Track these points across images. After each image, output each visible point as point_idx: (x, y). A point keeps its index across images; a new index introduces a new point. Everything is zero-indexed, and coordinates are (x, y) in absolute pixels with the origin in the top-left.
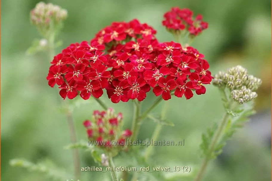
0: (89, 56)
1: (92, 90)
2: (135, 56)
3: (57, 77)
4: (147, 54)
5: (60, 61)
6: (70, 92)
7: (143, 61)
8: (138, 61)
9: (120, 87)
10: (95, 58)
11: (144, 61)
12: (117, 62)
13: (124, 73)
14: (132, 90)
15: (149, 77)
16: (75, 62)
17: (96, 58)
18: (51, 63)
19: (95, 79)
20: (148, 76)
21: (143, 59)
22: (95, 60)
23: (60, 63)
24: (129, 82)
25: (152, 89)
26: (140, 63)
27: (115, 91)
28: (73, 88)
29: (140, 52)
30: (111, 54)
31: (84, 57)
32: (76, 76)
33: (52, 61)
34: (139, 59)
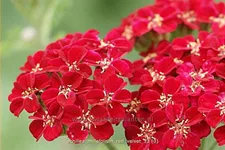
0: (94, 58)
1: (92, 126)
2: (189, 64)
3: (27, 95)
4: (214, 62)
5: (38, 65)
6: (49, 126)
7: (203, 75)
8: (193, 74)
9: (152, 123)
10: (105, 63)
11: (206, 76)
12: (153, 74)
13: (162, 97)
14: (173, 132)
15: (209, 107)
16: (63, 69)
17: (109, 63)
18: (22, 69)
19: (100, 104)
20: (207, 104)
21: (204, 72)
22: (106, 67)
23: (37, 69)
24: (168, 114)
25: (213, 130)
26: (197, 79)
27: (140, 132)
28: (56, 120)
29: (200, 59)
30: (146, 60)
31: (83, 60)
32: (62, 95)
33: (23, 65)
34: (197, 70)
